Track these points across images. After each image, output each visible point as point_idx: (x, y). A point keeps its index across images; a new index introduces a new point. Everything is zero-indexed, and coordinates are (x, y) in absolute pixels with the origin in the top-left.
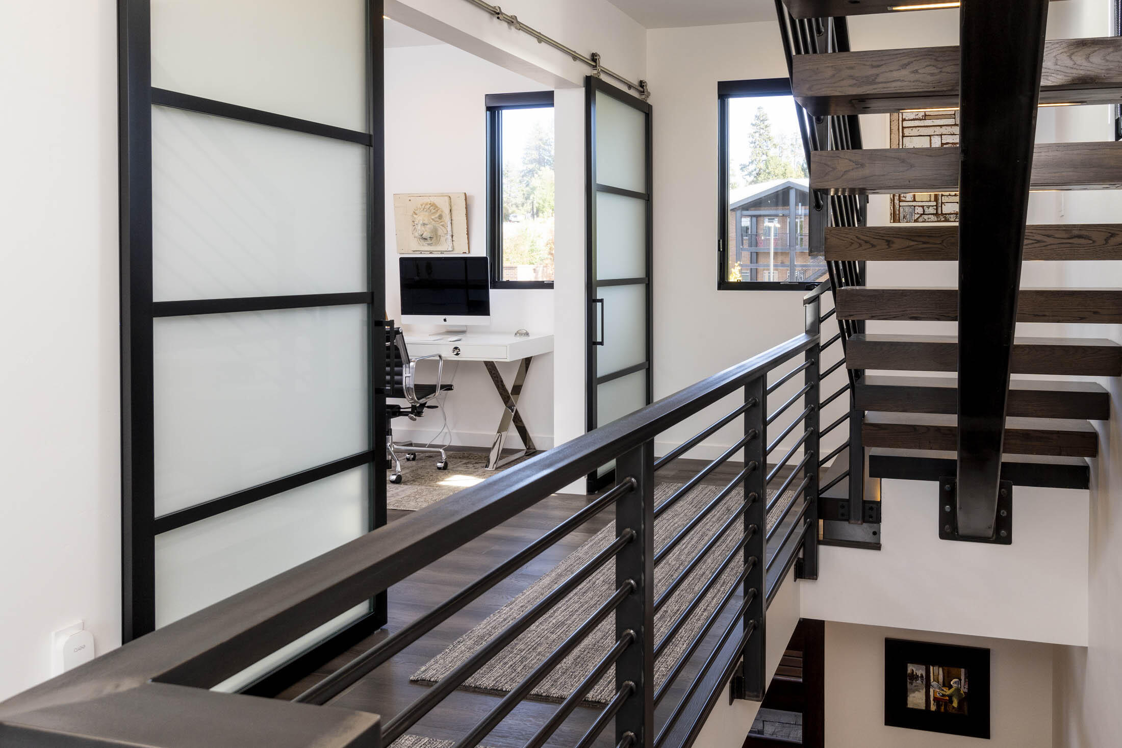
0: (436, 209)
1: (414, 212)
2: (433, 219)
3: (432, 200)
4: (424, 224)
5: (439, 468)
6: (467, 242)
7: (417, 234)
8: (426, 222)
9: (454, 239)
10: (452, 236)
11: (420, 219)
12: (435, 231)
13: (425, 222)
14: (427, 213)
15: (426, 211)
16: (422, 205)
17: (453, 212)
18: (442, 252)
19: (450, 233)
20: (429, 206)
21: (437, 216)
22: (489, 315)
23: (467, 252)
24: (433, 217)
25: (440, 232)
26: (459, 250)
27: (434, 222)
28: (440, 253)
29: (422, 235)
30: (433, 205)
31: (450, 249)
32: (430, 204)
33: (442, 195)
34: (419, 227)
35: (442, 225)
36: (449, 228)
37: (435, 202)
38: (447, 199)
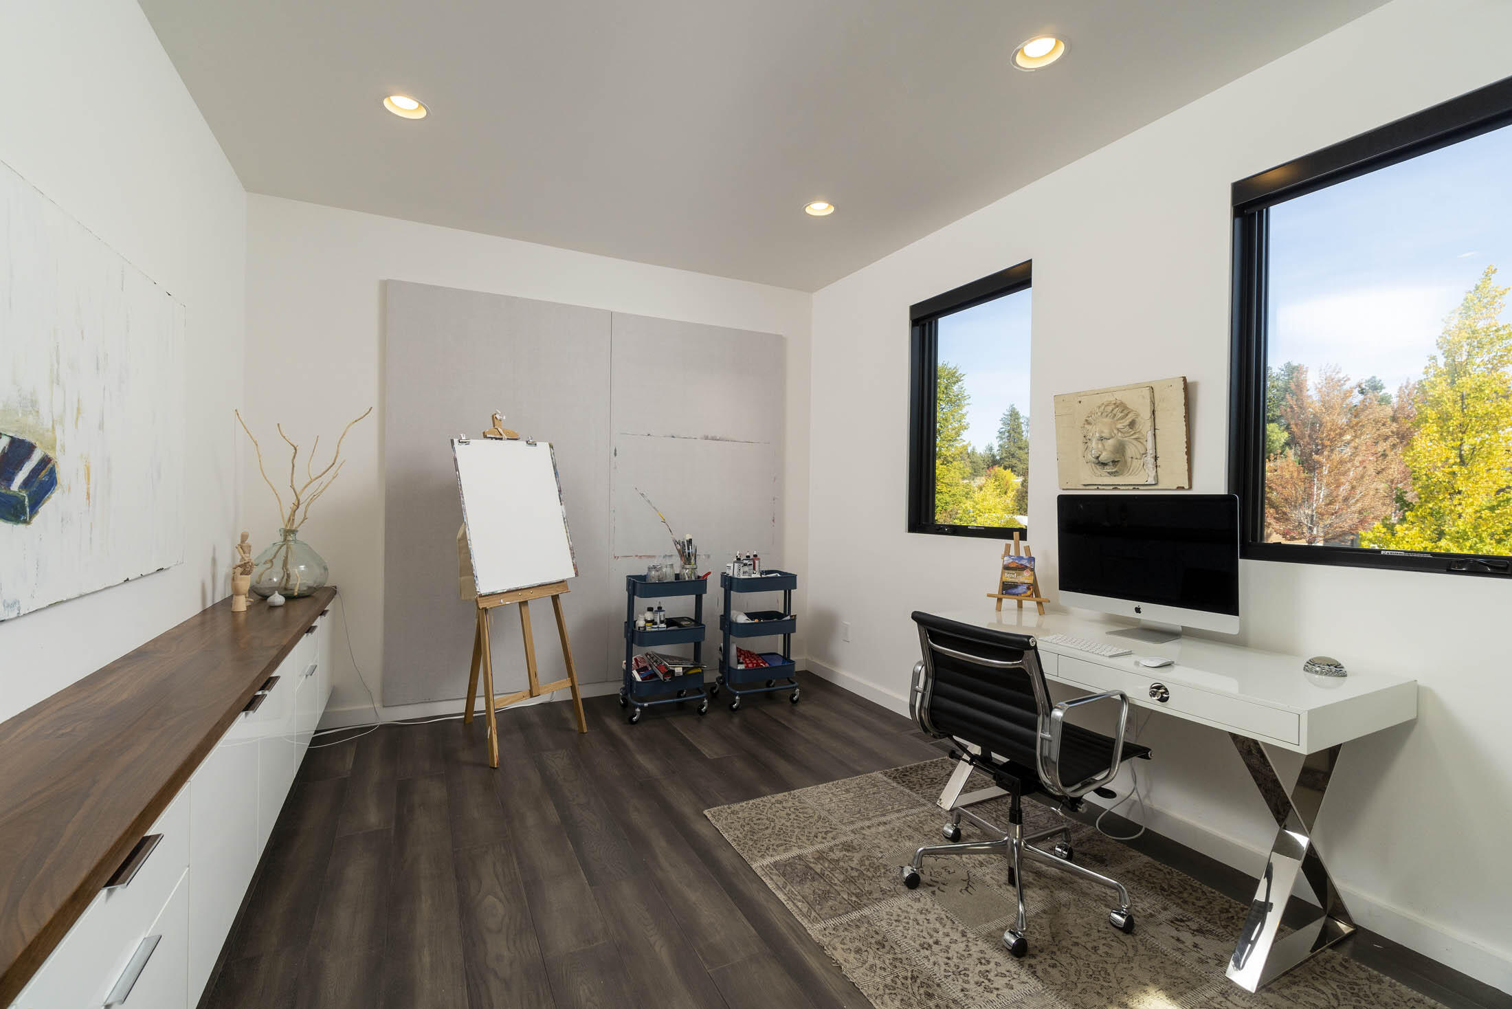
0: (1126, 412)
1: (1086, 420)
2: (1118, 429)
3: (1119, 396)
4: (1101, 439)
5: (1114, 925)
6: (1186, 467)
7: (1090, 457)
8: (1106, 434)
9: (1158, 464)
10: (1156, 458)
11: (1095, 431)
12: (1120, 449)
13: (1103, 435)
14: (1107, 420)
15: (1107, 416)
16: (1099, 407)
17: (1156, 413)
18: (1136, 486)
19: (1150, 451)
20: (1113, 406)
21: (1127, 422)
22: (1236, 613)
23: (1187, 487)
24: (1119, 426)
25: (1131, 451)
26: (1170, 483)
27: (1120, 434)
28: (1131, 488)
29: (1098, 458)
30: (1122, 407)
31: (1151, 480)
32: (1115, 404)
33: (1138, 386)
34: (1094, 444)
35: (1136, 439)
36: (1150, 445)
37: (1124, 401)
38: (1147, 392)
